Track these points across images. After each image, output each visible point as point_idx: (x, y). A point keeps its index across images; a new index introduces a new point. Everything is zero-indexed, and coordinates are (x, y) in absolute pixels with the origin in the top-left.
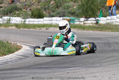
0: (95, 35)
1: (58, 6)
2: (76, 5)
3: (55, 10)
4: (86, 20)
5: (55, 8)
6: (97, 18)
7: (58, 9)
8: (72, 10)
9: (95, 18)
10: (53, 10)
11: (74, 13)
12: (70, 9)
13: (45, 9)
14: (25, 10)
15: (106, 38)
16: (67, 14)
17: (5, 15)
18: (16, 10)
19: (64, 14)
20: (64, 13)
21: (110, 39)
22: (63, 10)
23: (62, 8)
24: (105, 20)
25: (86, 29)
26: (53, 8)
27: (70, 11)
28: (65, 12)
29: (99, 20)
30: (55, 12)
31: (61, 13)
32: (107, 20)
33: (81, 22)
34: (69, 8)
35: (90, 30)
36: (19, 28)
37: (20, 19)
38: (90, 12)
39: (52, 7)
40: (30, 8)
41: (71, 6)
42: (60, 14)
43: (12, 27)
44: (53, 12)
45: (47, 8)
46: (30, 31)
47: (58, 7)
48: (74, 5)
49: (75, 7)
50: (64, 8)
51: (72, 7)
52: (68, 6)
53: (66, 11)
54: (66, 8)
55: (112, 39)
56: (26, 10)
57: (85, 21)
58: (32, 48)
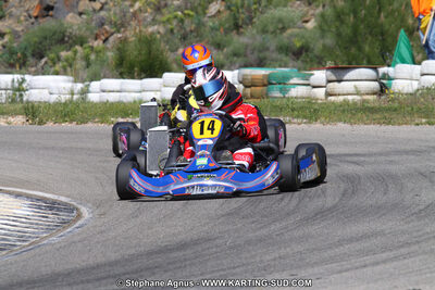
0: (345, 143)
1: (240, 23)
2: (313, 15)
3: (225, 38)
4: (333, 78)
5: (227, 31)
6: (383, 70)
7: (239, 33)
8: (296, 35)
9: (375, 69)
10: (219, 37)
11: (307, 51)
12: (289, 31)
13: (184, 38)
14: (98, 44)
15: (387, 154)
16: (274, 55)
17: (12, 66)
18: (63, 46)
19: (261, 55)
20: (260, 51)
21: (405, 157)
22: (259, 38)
23: (254, 31)
24: (414, 77)
25: (323, 119)
26: (217, 30)
27: (286, 41)
28: (264, 49)
29: (392, 74)
30: (224, 47)
31: (249, 52)
32: (423, 75)
33: (314, 87)
34: (283, 29)
35: (340, 121)
36: (41, 123)
37: (65, 81)
38: (368, 41)
39: (212, 29)
40: (119, 35)
41: (292, 21)
42: (245, 56)
43: (11, 119)
44: (219, 46)
45: (191, 31)
46: (80, 133)
47: (237, 27)
48: (305, 15)
49: (311, 25)
50: (264, 31)
51: (299, 23)
52: (280, 20)
53: (273, 43)
54: (271, 28)
55: (413, 157)
56: (104, 41)
57: (329, 81)
58: (39, 207)
